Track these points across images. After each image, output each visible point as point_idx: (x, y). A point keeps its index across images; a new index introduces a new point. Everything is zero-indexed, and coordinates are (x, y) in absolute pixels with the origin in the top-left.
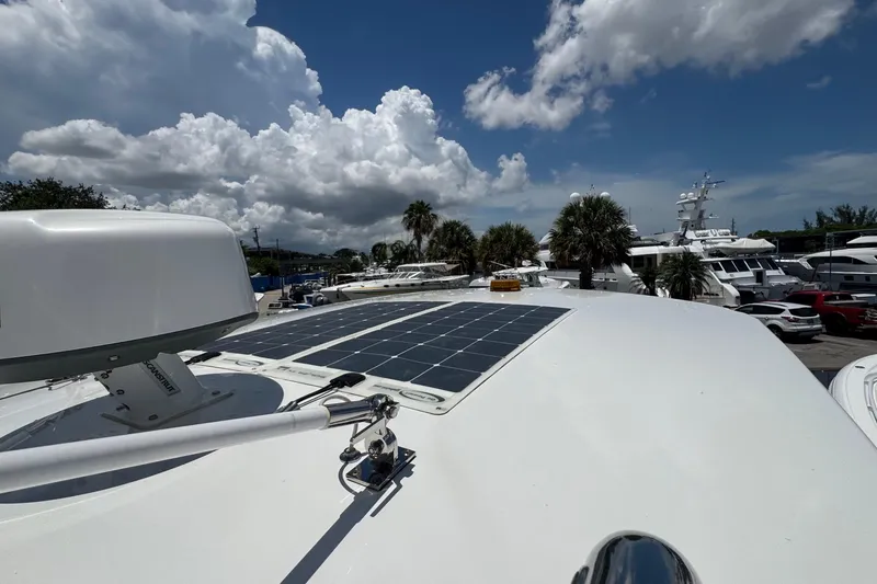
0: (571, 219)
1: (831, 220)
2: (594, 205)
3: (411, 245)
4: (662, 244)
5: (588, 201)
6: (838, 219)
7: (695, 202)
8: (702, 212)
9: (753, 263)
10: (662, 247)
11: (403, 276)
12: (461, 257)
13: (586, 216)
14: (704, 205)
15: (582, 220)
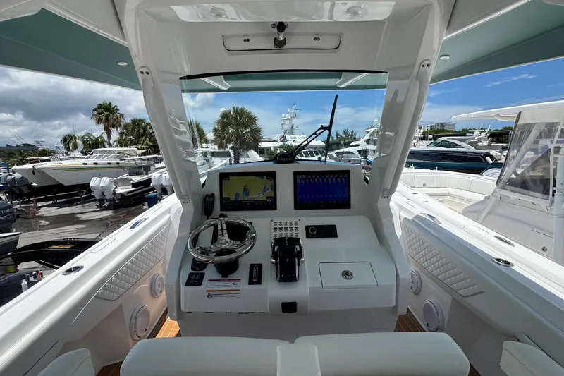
0: (225, 120)
1: (341, 136)
2: (240, 113)
3: (101, 137)
4: (274, 141)
5: (236, 110)
6: (344, 136)
7: (289, 119)
8: (293, 125)
9: (317, 154)
10: (274, 143)
11: (99, 157)
12: (147, 144)
13: (236, 119)
14: (294, 122)
15: (233, 121)
